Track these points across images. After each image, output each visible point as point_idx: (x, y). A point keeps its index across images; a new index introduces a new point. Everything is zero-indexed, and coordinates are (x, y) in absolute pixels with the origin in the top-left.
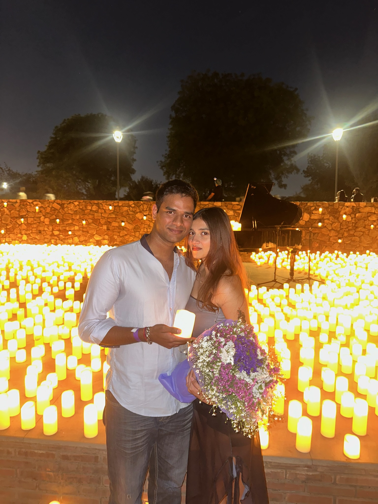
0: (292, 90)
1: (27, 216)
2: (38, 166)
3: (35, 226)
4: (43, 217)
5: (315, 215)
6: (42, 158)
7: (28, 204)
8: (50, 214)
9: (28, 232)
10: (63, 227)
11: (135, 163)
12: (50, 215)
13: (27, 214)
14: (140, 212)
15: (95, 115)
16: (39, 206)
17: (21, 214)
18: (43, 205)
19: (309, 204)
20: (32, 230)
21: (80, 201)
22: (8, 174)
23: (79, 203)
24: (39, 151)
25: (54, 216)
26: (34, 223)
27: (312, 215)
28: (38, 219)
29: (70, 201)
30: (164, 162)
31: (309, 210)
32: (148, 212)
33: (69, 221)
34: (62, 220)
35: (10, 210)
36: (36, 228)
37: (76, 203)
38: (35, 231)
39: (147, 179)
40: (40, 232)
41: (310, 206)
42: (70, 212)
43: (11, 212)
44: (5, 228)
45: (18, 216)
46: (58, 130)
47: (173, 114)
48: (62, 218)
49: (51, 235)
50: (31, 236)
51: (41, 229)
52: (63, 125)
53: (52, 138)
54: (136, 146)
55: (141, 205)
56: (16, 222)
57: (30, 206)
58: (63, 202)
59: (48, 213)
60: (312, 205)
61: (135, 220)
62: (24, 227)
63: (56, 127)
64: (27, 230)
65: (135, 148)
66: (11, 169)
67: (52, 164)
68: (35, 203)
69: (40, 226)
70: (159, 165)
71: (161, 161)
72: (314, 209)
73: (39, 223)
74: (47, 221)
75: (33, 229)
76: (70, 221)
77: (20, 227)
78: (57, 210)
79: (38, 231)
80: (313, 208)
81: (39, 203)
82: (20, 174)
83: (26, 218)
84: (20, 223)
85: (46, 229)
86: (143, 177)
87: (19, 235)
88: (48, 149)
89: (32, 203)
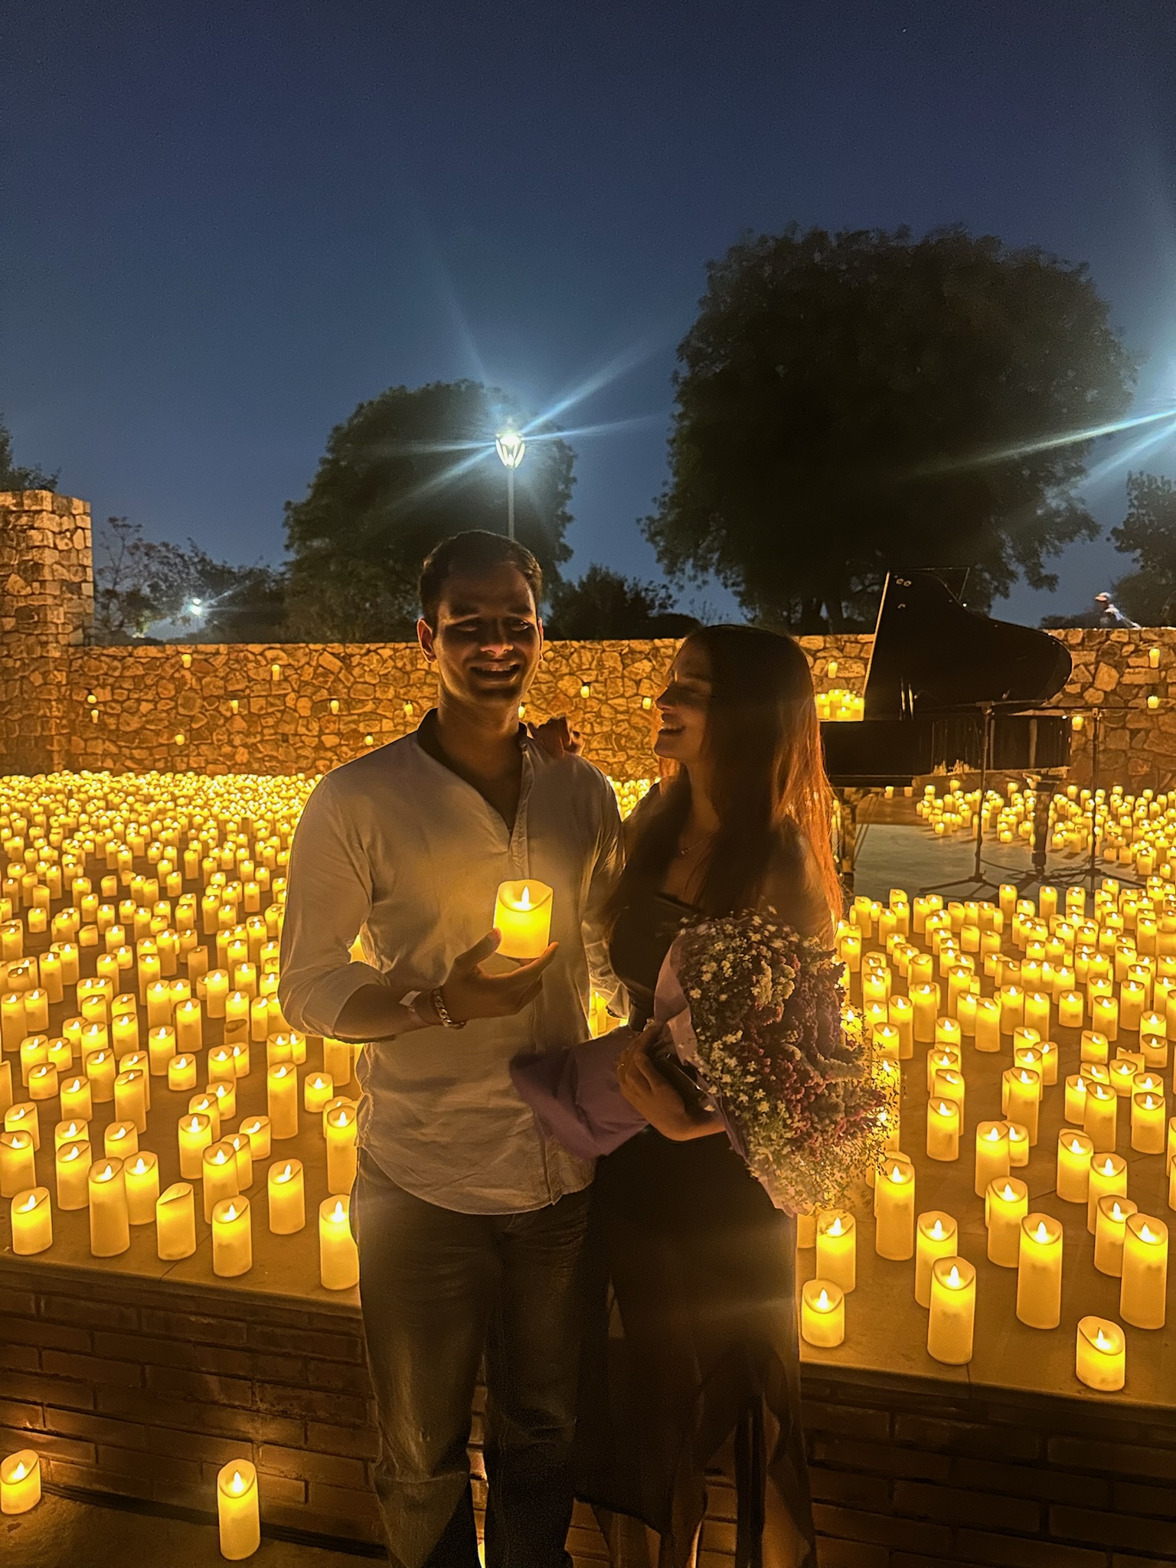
0: (1067, 269)
1: (248, 691)
2: (287, 547)
3: (271, 721)
4: (293, 695)
5: (1137, 670)
6: (299, 522)
7: (251, 657)
8: (314, 685)
9: (251, 740)
10: (350, 722)
11: (569, 526)
12: (313, 689)
13: (247, 687)
14: (571, 674)
15: (448, 386)
16: (280, 662)
17: (230, 688)
18: (293, 663)
19: (1114, 636)
20: (261, 733)
21: (397, 646)
22: (198, 572)
23: (395, 650)
24: (289, 504)
25: (325, 692)
26: (268, 714)
27: (1128, 670)
28: (278, 702)
29: (367, 645)
30: (660, 519)
31: (1115, 654)
32: (595, 673)
33: (365, 706)
34: (348, 704)
35: (199, 675)
36: (272, 726)
37: (386, 653)
38: (271, 735)
39: (607, 574)
40: (285, 738)
41: (1119, 642)
42: (368, 678)
43: (204, 682)
44: (188, 727)
45: (222, 692)
46: (341, 438)
47: (685, 372)
48: (345, 697)
49: (316, 749)
50: (261, 752)
51: (288, 729)
52: (355, 421)
53: (324, 461)
54: (572, 475)
55: (572, 653)
56: (216, 709)
57: (257, 662)
58: (348, 651)
59: (307, 683)
60: (1126, 639)
61: (554, 698)
62: (240, 724)
63: (337, 429)
64: (248, 734)
65: (569, 481)
66: (208, 558)
67: (327, 540)
68: (269, 654)
69: (285, 721)
70: (643, 531)
71: (649, 518)
72: (1132, 653)
73: (283, 712)
74: (304, 706)
75: (266, 731)
76: (370, 706)
77: (228, 725)
78: (332, 673)
79: (279, 737)
80: (1132, 648)
81: (282, 654)
82: (234, 573)
83: (244, 697)
84: (228, 714)
85: (302, 730)
86: (594, 571)
87: (227, 749)
88: (314, 496)
89: (262, 654)
